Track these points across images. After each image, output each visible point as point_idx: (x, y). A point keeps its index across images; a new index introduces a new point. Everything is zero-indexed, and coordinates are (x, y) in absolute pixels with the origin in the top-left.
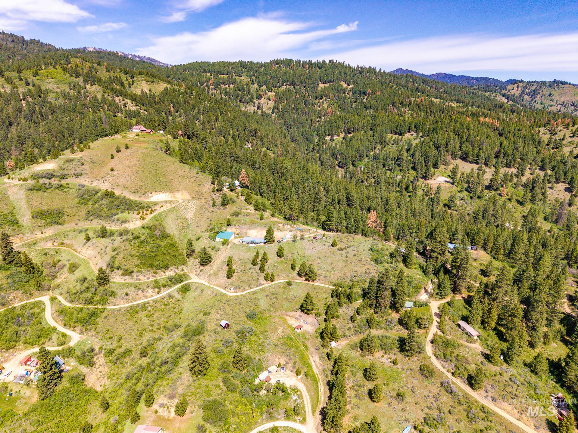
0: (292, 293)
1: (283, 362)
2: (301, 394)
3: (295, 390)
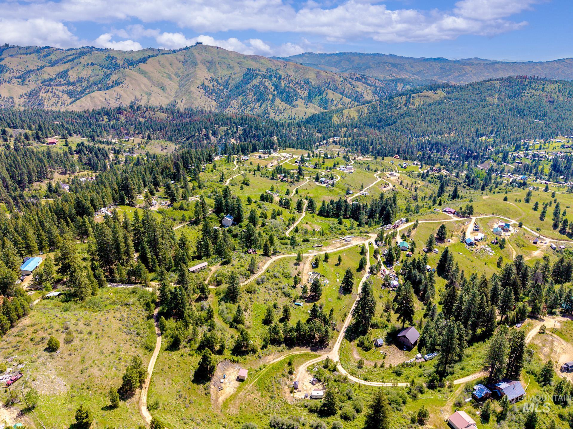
1: (286, 389)
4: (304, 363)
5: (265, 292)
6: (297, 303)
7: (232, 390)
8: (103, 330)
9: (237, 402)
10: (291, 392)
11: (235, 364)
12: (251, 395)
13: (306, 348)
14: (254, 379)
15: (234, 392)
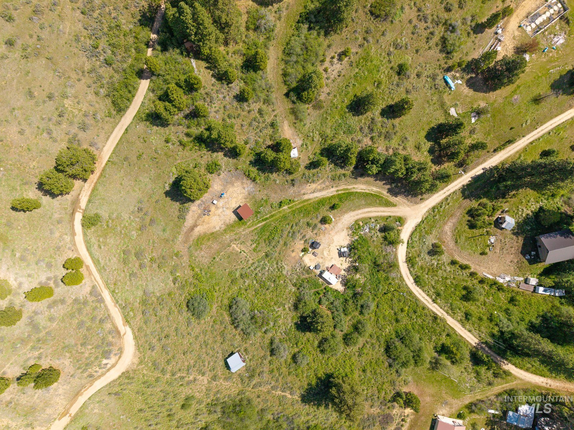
0: (125, 216)
1: (300, 245)
2: (363, 220)
3: (355, 228)
4: (360, 209)
6: (448, 77)
7: (220, 224)
9: (216, 246)
10: (304, 250)
11: (249, 182)
12: (239, 245)
13: (384, 184)
14: (259, 222)
15: (220, 228)
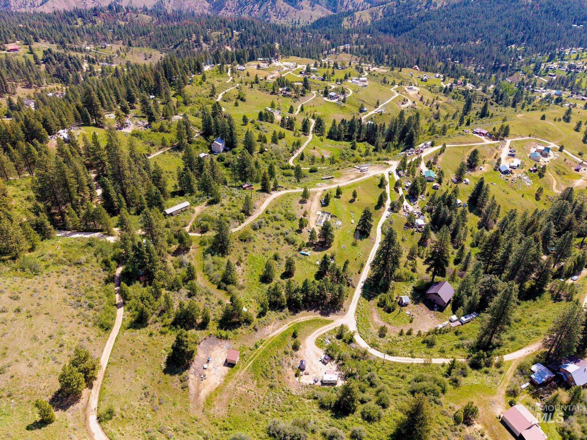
0: (136, 404)
1: (290, 371)
2: (320, 337)
3: (319, 343)
4: (313, 332)
5: (264, 239)
6: (302, 252)
7: (219, 379)
8: (38, 305)
9: (225, 397)
10: (296, 375)
11: (224, 342)
12: (244, 386)
13: (315, 312)
14: (248, 363)
15: (221, 381)
